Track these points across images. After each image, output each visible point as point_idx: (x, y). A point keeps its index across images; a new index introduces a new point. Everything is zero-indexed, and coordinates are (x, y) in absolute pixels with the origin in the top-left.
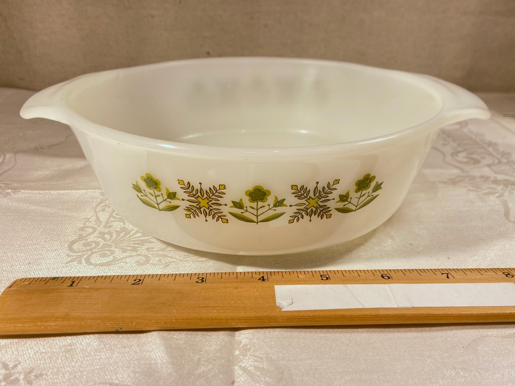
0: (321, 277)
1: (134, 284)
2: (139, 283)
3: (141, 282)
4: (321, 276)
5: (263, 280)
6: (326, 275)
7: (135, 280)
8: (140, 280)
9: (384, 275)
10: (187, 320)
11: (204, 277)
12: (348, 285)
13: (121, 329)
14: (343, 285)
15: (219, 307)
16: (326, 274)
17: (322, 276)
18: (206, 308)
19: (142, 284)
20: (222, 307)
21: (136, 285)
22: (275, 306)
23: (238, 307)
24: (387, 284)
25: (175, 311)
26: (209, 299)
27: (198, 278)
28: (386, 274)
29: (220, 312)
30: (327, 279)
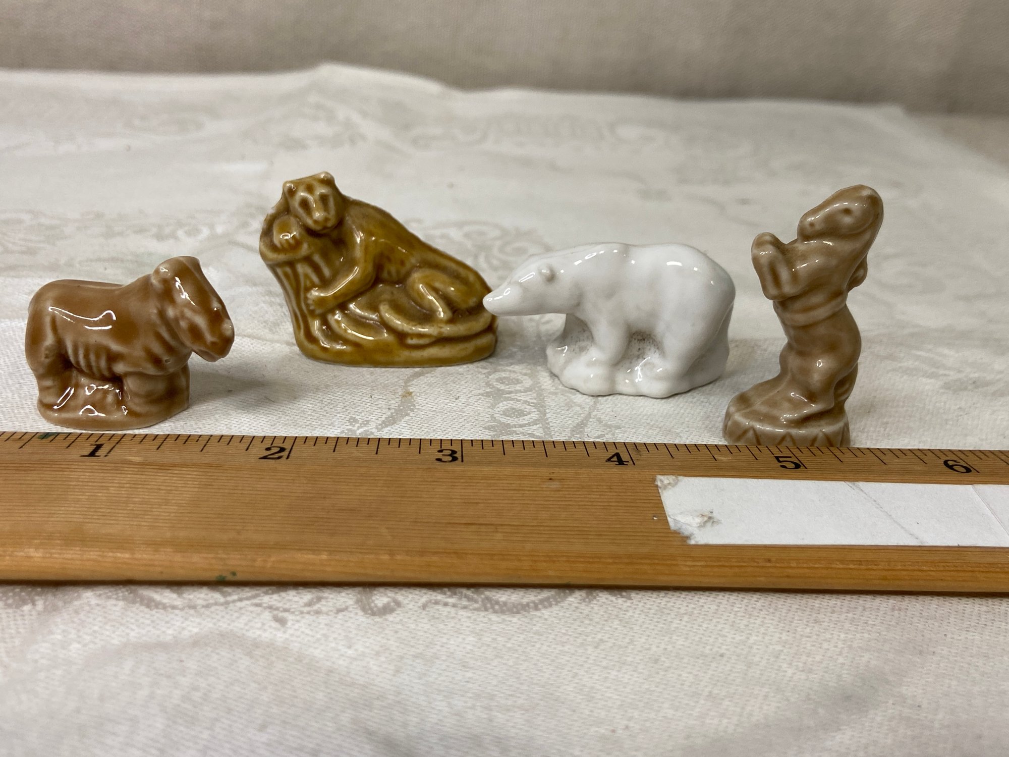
0: (779, 461)
1: (265, 458)
2: (280, 457)
3: (285, 454)
4: (777, 458)
5: (621, 462)
7: (268, 449)
8: (282, 450)
9: (950, 463)
11: (456, 448)
12: (862, 484)
13: (234, 574)
14: (848, 483)
15: (510, 525)
16: (791, 455)
17: (781, 459)
18: (473, 526)
19: (288, 457)
20: (518, 526)
21: (272, 461)
22: (668, 531)
23: (560, 529)
24: (969, 486)
26: (478, 503)
27: (441, 451)
28: (955, 461)
29: (515, 538)
30: (797, 466)
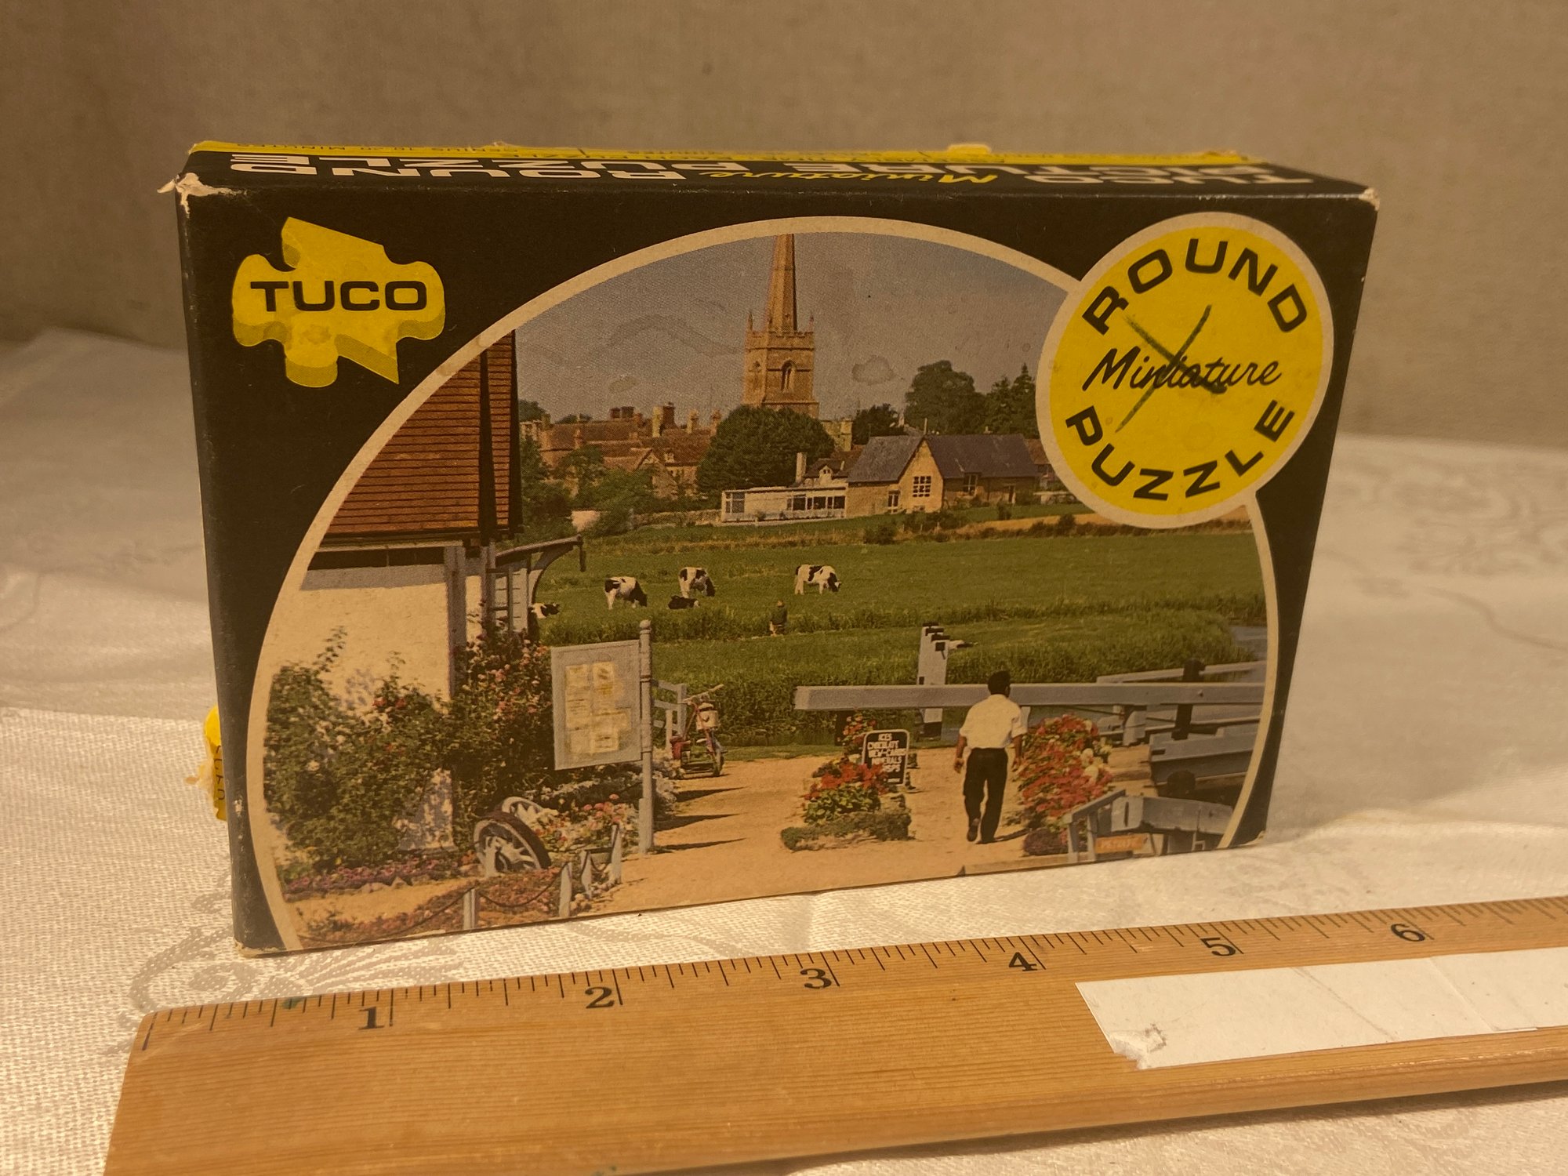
0: (1209, 946)
1: (592, 1006)
2: (611, 1004)
3: (614, 997)
4: (1204, 941)
5: (1028, 967)
6: (1218, 939)
7: (589, 992)
8: (607, 992)
9: (1400, 929)
10: (839, 1121)
11: (822, 966)
12: (1308, 968)
13: (614, 1168)
14: (1295, 969)
15: (928, 1068)
16: (1218, 936)
17: (1210, 943)
18: (885, 1074)
19: (621, 1004)
20: (935, 1068)
21: (601, 1009)
22: (1111, 1055)
23: (988, 1066)
24: (1428, 960)
25: (784, 1092)
26: (879, 1042)
27: (804, 972)
28: (1403, 926)
29: (939, 1086)
30: (1232, 951)
